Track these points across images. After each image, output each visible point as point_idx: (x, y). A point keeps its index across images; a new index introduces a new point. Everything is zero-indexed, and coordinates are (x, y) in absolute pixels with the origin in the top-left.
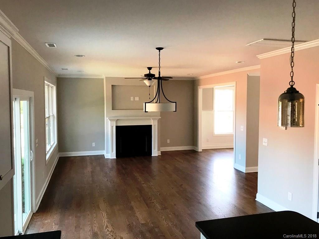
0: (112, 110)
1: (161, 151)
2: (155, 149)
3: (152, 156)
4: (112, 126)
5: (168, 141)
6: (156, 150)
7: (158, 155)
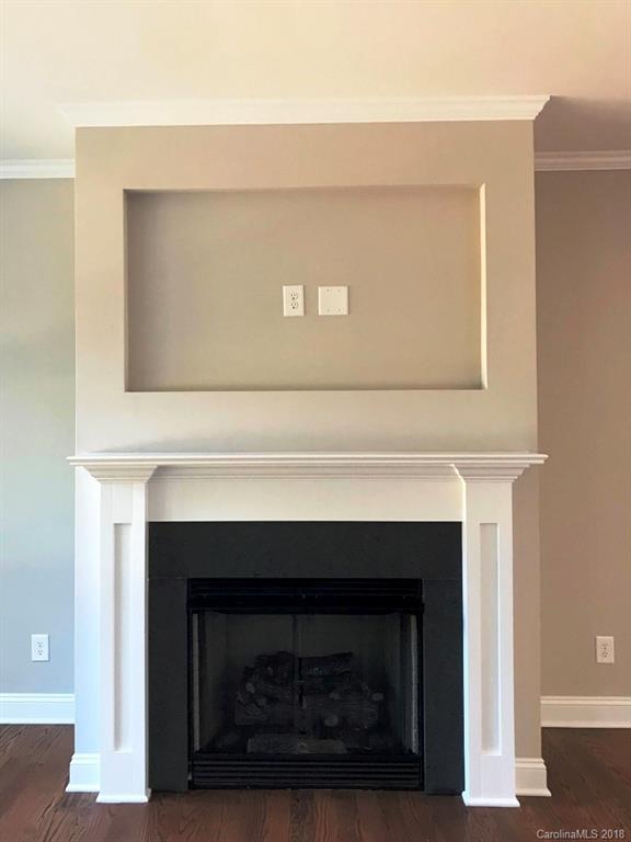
0: (129, 388)
2: (488, 741)
4: (117, 526)
5: (606, 649)
6: (498, 752)
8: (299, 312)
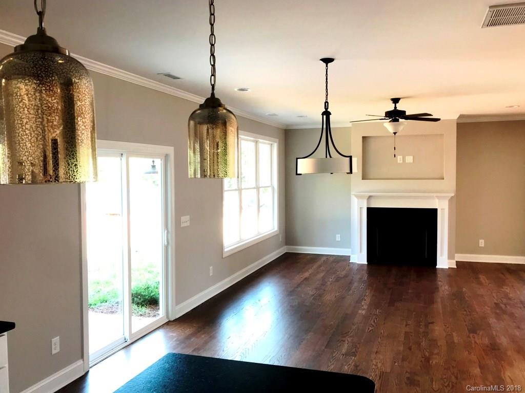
0: (363, 179)
1: (456, 262)
2: (442, 255)
3: (437, 267)
4: (361, 208)
5: (482, 243)
6: (444, 257)
7: (449, 268)
8: (402, 162)
